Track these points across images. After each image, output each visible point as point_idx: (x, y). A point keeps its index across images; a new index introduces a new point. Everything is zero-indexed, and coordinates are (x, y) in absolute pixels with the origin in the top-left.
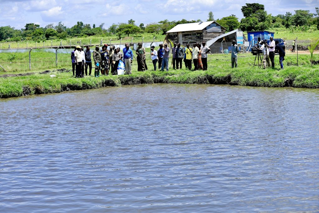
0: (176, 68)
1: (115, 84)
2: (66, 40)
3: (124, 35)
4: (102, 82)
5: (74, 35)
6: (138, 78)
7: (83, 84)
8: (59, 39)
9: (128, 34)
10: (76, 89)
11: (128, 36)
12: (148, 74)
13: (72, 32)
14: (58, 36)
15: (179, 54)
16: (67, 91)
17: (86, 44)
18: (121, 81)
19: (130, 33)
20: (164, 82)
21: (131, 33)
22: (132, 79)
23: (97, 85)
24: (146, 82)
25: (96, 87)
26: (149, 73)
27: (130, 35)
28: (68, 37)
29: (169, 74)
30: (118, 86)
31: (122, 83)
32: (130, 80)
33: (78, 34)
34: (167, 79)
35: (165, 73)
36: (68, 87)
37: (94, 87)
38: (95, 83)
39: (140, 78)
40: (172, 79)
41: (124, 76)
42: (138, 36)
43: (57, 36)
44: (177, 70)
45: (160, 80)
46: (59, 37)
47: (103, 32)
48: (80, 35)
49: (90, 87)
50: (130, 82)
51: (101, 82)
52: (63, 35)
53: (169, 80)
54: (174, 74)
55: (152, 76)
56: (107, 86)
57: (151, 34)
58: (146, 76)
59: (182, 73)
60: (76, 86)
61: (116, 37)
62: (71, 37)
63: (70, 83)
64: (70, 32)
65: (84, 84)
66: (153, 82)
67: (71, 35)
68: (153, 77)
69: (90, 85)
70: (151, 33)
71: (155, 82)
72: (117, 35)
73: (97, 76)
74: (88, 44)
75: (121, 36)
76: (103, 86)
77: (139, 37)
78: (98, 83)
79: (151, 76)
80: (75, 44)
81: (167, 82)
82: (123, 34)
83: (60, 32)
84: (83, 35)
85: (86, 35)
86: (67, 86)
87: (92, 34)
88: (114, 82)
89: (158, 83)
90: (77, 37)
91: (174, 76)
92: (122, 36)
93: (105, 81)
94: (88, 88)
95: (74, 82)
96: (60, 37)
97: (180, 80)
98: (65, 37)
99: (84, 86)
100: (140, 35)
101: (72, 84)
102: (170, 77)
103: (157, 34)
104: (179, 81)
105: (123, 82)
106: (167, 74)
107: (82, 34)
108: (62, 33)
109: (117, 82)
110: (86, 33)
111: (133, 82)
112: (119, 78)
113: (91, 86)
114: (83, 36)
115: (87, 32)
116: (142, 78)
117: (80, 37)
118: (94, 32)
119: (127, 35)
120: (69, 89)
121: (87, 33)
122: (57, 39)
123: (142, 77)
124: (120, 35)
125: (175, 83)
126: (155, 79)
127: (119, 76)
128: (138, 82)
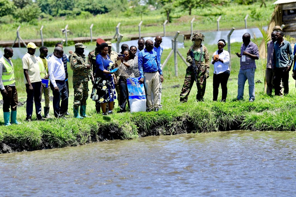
0: (273, 94)
1: (122, 134)
2: (35, 25)
3: (179, 12)
4: (92, 131)
5: (57, 12)
6: (178, 119)
7: (44, 137)
8: (18, 23)
9: (190, 10)
10: (26, 148)
11: (190, 14)
12: (205, 109)
13: (54, 6)
14: (16, 17)
15: (282, 59)
16: (4, 152)
17: (85, 34)
18: (138, 126)
19: (193, 6)
20: (243, 128)
21: (197, 7)
22: (164, 123)
23: (78, 137)
24: (199, 128)
25: (76, 141)
26: (207, 106)
27: (193, 11)
28: (42, 17)
29: (254, 108)
30: (131, 139)
31: (140, 130)
32: (159, 124)
33: (68, 11)
34: (251, 120)
35: (246, 105)
36: (7, 144)
37: (70, 142)
38: (73, 132)
39: (184, 119)
40: (262, 120)
41: (146, 114)
42: (214, 13)
43: (13, 14)
44: (277, 97)
45: (234, 123)
46: (20, 19)
47: (132, 5)
48: (71, 12)
49: (61, 142)
50: (160, 130)
51: (89, 130)
52: (28, 13)
53: (255, 122)
54: (267, 108)
55: (214, 113)
56: (105, 138)
57: (247, 7)
58: (199, 113)
59: (288, 105)
60: (27, 141)
61: (159, 17)
62: (51, 17)
63: (11, 132)
64: (48, 5)
65: (46, 136)
66: (217, 129)
67: (50, 12)
68: (217, 116)
69: (61, 138)
70: (248, 4)
71: (221, 129)
72: (162, 13)
73: (79, 116)
74: (89, 34)
75: (171, 15)
76: (94, 139)
77: (216, 15)
78: (80, 133)
79: (212, 114)
80: (57, 35)
81: (250, 128)
82: (177, 10)
83: (22, 7)
84: (78, 14)
85: (87, 13)
86: (4, 142)
87: (103, 10)
88: (120, 129)
89: (228, 129)
90: (65, 17)
91: (268, 112)
92: (175, 15)
93: (98, 127)
94: (56, 145)
95: (21, 132)
96: (23, 18)
97: (283, 123)
98: (34, 17)
99: (46, 141)
100: (219, 12)
101: (16, 136)
102: (258, 114)
103: (261, 6)
104: (280, 124)
105: (144, 130)
106: (250, 109)
107: (76, 10)
108: (27, 8)
109: (128, 128)
110: (87, 7)
111: (168, 128)
112: (133, 120)
113: (64, 140)
114: (80, 16)
115: (91, 4)
116: (190, 119)
117: (72, 17)
118: (108, 6)
119: (187, 12)
120: (9, 148)
121: (90, 7)
122: (15, 23)
123: (190, 116)
124: (168, 12)
125: (271, 129)
126: (222, 121)
127: (133, 114)
128: (181, 129)
